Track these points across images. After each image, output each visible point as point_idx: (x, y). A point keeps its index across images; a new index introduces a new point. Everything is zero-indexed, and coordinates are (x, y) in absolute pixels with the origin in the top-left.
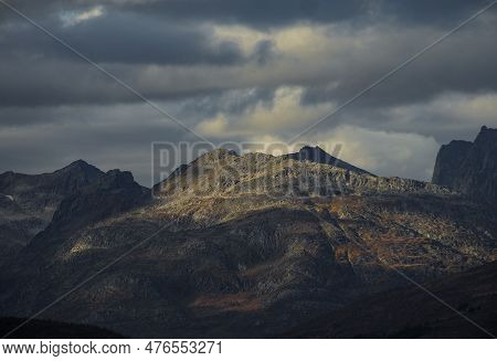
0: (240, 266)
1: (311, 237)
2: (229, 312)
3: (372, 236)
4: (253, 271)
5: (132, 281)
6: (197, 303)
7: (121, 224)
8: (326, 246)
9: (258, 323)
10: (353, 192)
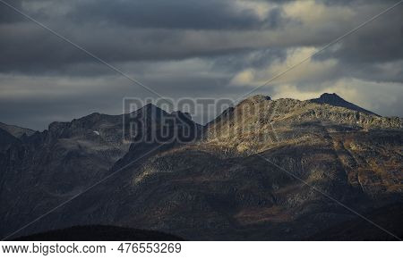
0: (274, 186)
1: (329, 164)
2: (266, 221)
3: (377, 163)
4: (284, 190)
5: (190, 197)
6: (241, 214)
7: (182, 153)
8: (341, 171)
9: (288, 230)
10: (362, 128)
